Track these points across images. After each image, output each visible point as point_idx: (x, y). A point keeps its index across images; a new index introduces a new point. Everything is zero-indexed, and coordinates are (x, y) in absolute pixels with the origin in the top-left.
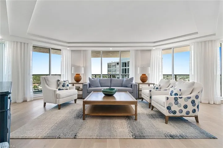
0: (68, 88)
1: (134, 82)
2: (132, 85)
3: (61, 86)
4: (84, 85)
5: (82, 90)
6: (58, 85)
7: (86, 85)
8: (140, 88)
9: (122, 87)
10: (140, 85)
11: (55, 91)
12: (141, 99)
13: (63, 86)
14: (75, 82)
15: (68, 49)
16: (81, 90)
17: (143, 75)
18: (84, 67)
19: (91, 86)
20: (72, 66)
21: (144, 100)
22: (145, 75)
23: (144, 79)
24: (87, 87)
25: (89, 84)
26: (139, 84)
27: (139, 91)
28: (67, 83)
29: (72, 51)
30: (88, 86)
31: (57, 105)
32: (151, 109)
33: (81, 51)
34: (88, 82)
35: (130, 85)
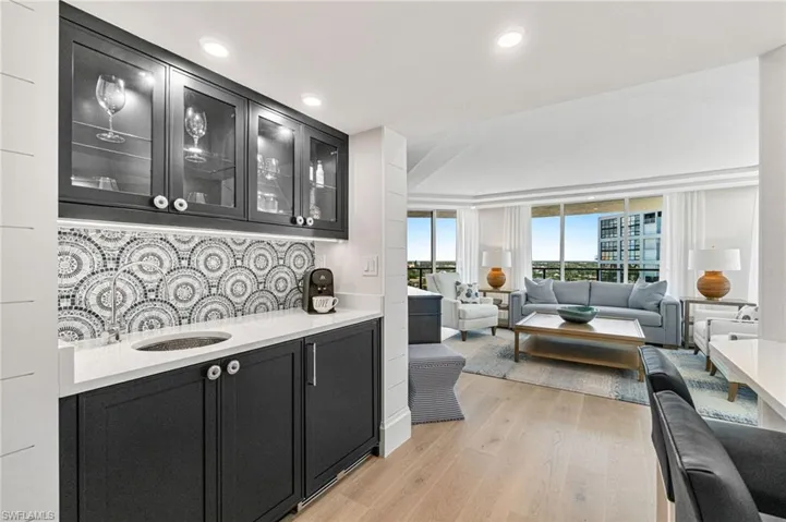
0: (477, 299)
1: (668, 296)
2: (659, 306)
3: (463, 294)
4: (514, 296)
5: (507, 308)
6: (458, 294)
7: (518, 296)
8: (691, 314)
9: (627, 307)
10: (691, 305)
11: (455, 304)
12: (690, 348)
13: (468, 295)
14: (490, 288)
15: (474, 208)
16: (504, 309)
18: (510, 250)
19: (530, 299)
20: (483, 248)
21: (700, 352)
23: (714, 288)
24: (519, 301)
25: (526, 295)
26: (689, 302)
27: (686, 323)
28: (475, 290)
29: (480, 210)
30: (523, 299)
31: (457, 332)
32: (709, 373)
33: (503, 208)
34: (522, 289)
35: (652, 304)
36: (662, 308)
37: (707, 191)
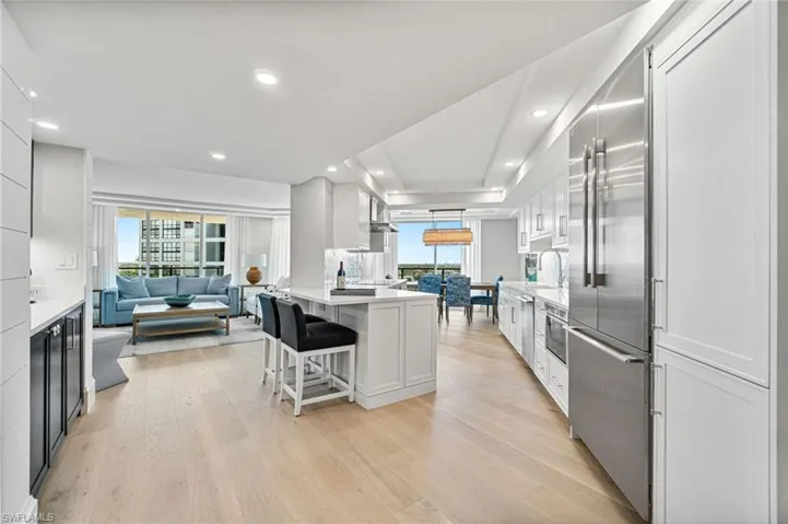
1: (233, 284)
2: (227, 291)
4: (107, 294)
8: (245, 295)
9: (206, 294)
10: (245, 288)
17: (252, 269)
19: (124, 295)
22: (255, 269)
23: (254, 278)
25: (119, 291)
26: (242, 287)
27: (242, 300)
30: (117, 296)
34: (115, 287)
35: (223, 290)
36: (229, 293)
37: (251, 218)
